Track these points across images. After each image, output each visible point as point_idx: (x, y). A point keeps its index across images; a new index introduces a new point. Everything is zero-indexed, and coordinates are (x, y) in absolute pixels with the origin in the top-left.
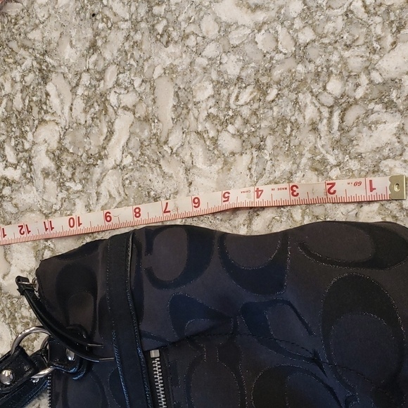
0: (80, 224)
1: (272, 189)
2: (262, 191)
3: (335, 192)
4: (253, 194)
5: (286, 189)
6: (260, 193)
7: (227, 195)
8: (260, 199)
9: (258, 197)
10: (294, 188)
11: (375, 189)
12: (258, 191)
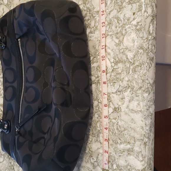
0: (102, 60)
1: (107, 133)
2: (107, 130)
4: (106, 127)
5: (107, 138)
7: (106, 117)
8: (104, 129)
9: (105, 128)
11: (105, 165)
12: (107, 128)
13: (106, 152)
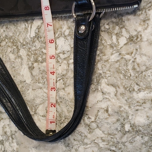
1: (54, 79)
2: (53, 75)
3: (52, 107)
4: (52, 70)
5: (54, 85)
6: (53, 74)
9: (51, 73)
10: (54, 89)
11: (51, 124)
12: (54, 72)
13: (52, 105)
